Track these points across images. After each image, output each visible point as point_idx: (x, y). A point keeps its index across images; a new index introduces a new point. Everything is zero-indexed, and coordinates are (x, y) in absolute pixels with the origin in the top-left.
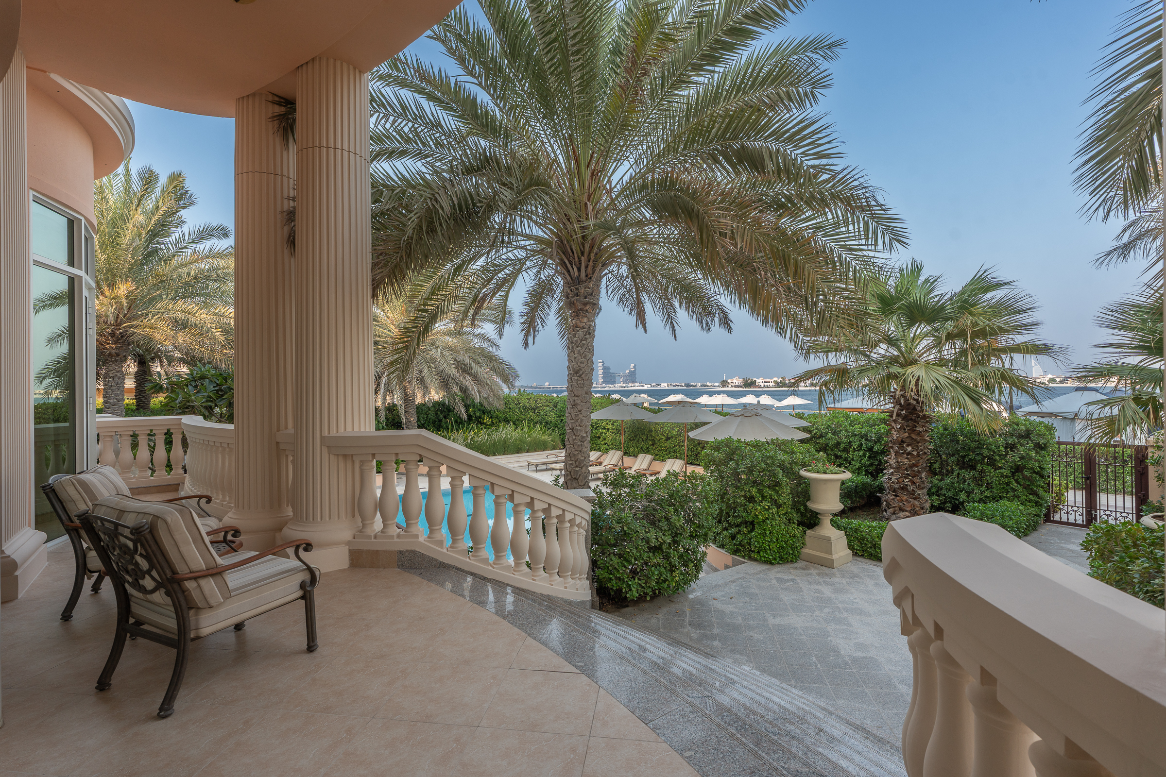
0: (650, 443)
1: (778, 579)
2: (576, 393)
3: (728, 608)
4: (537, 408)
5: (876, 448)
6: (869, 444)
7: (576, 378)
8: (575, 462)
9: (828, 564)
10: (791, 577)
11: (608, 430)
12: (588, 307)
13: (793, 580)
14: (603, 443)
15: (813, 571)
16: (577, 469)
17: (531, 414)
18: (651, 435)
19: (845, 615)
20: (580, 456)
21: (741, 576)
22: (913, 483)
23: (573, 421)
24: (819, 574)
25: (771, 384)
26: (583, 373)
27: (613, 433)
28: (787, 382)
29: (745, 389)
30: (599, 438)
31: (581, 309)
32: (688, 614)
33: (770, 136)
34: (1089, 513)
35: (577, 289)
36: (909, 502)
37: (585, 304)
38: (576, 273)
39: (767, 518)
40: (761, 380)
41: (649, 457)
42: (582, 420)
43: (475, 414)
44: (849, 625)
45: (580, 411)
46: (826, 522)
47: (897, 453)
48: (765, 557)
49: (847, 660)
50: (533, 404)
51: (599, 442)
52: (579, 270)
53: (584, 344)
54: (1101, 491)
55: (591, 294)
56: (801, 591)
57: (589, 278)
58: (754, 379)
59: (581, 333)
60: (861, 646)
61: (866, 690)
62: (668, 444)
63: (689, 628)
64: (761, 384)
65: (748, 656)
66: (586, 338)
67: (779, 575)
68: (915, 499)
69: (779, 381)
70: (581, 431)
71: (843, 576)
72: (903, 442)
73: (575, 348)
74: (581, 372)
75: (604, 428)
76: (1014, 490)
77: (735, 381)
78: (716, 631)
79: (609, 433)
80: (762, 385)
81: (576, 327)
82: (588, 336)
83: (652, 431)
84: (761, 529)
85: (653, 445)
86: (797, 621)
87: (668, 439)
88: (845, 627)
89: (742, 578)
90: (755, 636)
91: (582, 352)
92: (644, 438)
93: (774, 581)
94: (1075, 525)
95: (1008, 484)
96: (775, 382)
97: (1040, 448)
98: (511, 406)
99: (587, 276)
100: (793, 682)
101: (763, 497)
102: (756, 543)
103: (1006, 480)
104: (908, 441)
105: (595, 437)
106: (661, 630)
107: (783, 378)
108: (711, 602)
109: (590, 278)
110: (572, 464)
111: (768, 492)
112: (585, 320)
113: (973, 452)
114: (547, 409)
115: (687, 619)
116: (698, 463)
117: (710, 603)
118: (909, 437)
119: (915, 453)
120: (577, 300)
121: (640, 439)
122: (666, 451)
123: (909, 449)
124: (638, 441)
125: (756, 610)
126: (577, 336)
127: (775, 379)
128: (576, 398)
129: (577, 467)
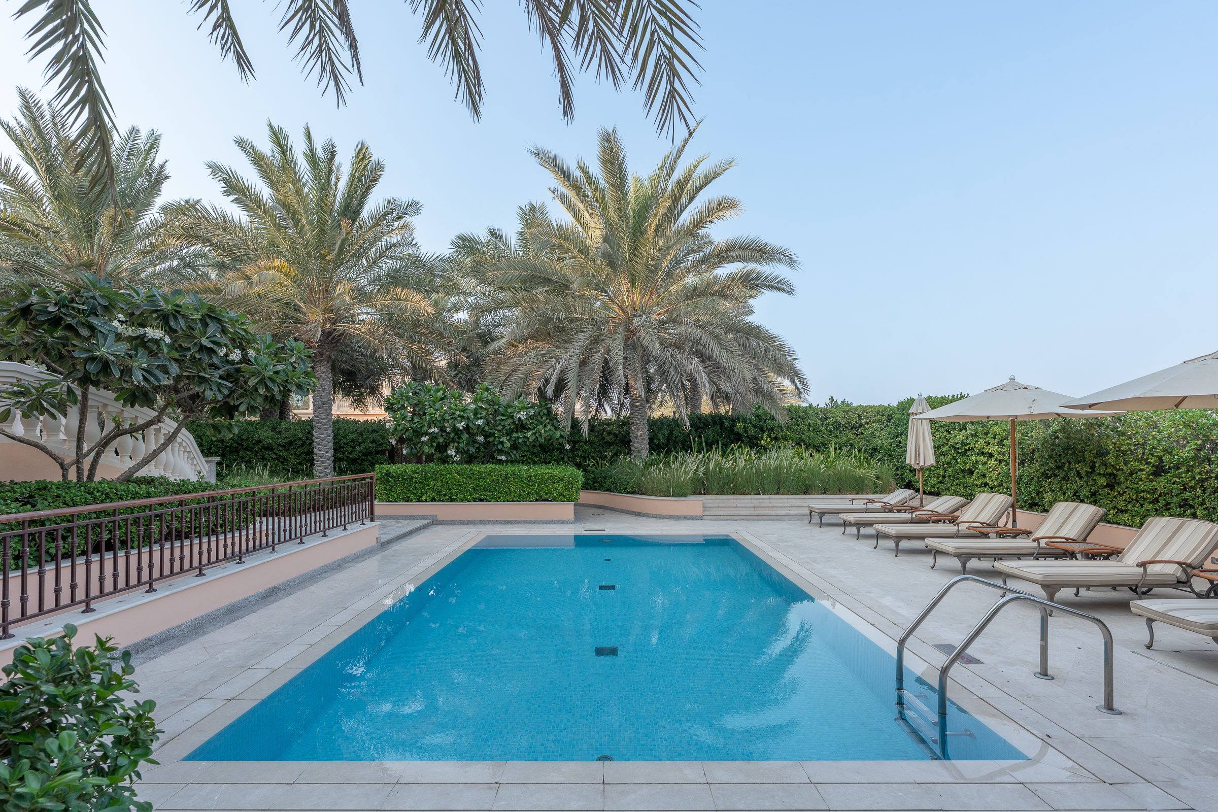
0: (1102, 481)
4: (861, 426)
11: (991, 455)
14: (979, 482)
17: (850, 435)
18: (1104, 464)
27: (1000, 462)
30: (971, 472)
41: (1086, 512)
43: (746, 432)
50: (854, 419)
51: (970, 480)
62: (1161, 484)
75: (982, 454)
79: (992, 463)
83: (1107, 453)
85: (1111, 486)
87: (1159, 471)
92: (1084, 469)
98: (811, 422)
105: (963, 471)
114: (877, 425)
121: (1072, 473)
122: (1156, 501)
124: (1066, 478)
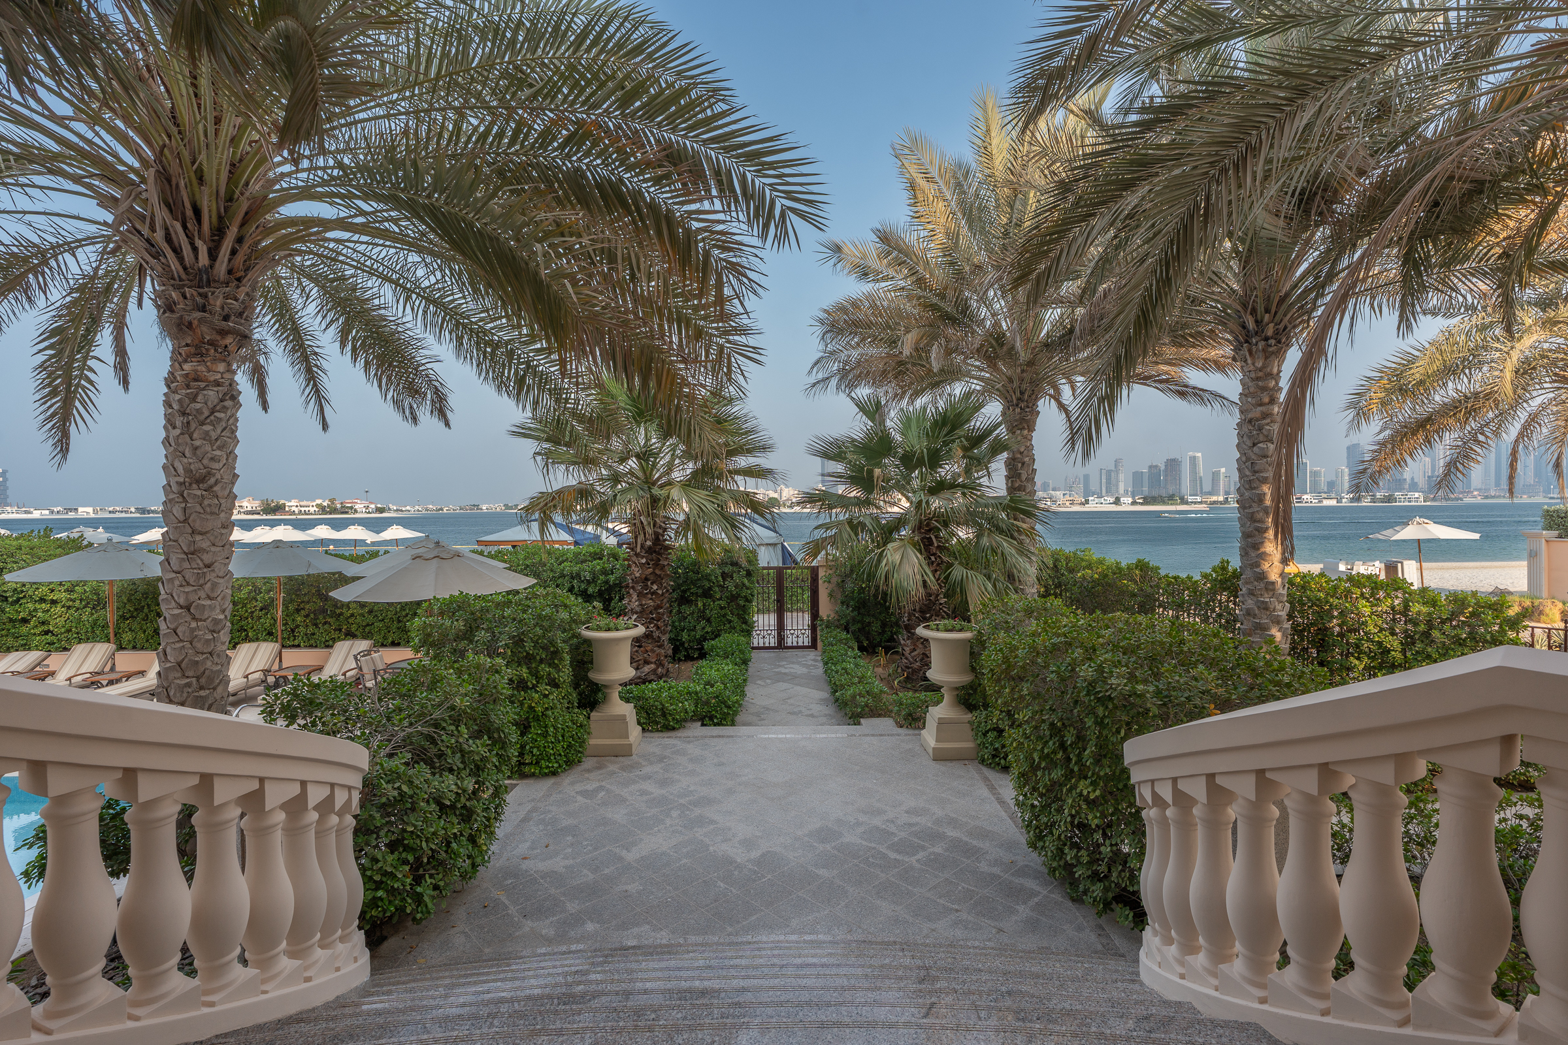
1: (584, 794)
2: (198, 525)
3: (558, 864)
5: (590, 590)
6: (583, 586)
7: (199, 493)
8: (198, 678)
9: (624, 752)
10: (595, 785)
12: (229, 340)
13: (601, 788)
15: (612, 768)
16: (203, 693)
19: (697, 811)
20: (209, 664)
21: (529, 807)
22: (658, 628)
23: (187, 589)
24: (623, 769)
25: (312, 510)
26: (216, 483)
28: (339, 506)
29: (264, 517)
31: (212, 343)
32: (507, 902)
33: (713, 140)
34: (779, 635)
35: (204, 296)
36: (653, 651)
37: (223, 333)
38: (204, 259)
39: (547, 709)
40: (293, 503)
42: (215, 586)
44: (712, 822)
45: (208, 566)
46: (615, 696)
47: (640, 595)
48: (548, 767)
49: (750, 866)
52: (213, 255)
53: (220, 420)
54: (788, 610)
55: (241, 315)
56: (624, 800)
57: (236, 277)
58: (282, 502)
59: (212, 395)
60: (748, 844)
61: (800, 894)
63: (528, 924)
64: (294, 509)
65: (648, 923)
66: (224, 407)
67: (579, 787)
68: (659, 647)
69: (325, 504)
70: (212, 608)
71: (651, 763)
72: (647, 579)
73: (193, 425)
74: (212, 480)
76: (730, 622)
77: (245, 504)
78: (572, 907)
80: (296, 510)
81: (196, 380)
82: (228, 403)
84: (540, 726)
86: (656, 842)
88: (712, 827)
89: (534, 810)
90: (629, 887)
91: (214, 435)
93: (579, 798)
94: (770, 648)
95: (724, 616)
96: (317, 505)
97: (749, 574)
99: (230, 272)
100: (730, 929)
101: (539, 678)
102: (535, 751)
103: (723, 612)
104: (652, 577)
106: (487, 950)
107: (332, 501)
108: (525, 865)
109: (239, 280)
110: (188, 685)
111: (544, 669)
112: (221, 367)
113: (695, 585)
115: (512, 910)
116: (296, 642)
117: (524, 867)
118: (653, 573)
119: (660, 592)
120: (200, 320)
123: (655, 587)
125: (596, 849)
126: (200, 398)
127: (319, 501)
128: (198, 538)
129: (202, 688)
